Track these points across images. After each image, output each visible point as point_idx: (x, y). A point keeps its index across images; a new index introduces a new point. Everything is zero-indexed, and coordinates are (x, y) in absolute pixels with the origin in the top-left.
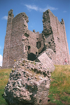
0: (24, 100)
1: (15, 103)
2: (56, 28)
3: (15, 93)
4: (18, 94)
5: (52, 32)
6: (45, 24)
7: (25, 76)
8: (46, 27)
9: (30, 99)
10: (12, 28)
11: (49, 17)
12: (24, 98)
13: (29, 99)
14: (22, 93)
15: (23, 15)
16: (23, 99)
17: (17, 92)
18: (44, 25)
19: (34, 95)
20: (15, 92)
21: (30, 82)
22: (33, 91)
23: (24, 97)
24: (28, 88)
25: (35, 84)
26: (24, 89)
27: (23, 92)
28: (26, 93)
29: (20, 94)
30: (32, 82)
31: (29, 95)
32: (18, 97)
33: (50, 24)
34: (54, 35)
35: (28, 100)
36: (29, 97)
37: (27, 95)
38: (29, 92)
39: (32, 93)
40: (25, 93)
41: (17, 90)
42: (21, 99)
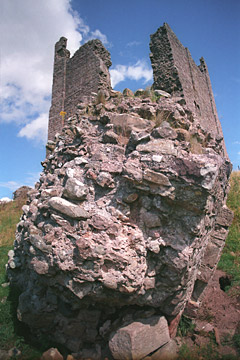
0: (107, 289)
1: (49, 308)
2: (189, 78)
3: (40, 243)
4: (63, 249)
5: (179, 84)
6: (156, 65)
7: (110, 133)
8: (160, 73)
9: (151, 281)
10: (67, 86)
11: (169, 45)
12: (110, 277)
13: (140, 280)
14: (89, 239)
15: (96, 47)
16: (97, 281)
17: (56, 235)
18: (154, 67)
19: (176, 252)
20: (44, 231)
21: (145, 158)
22: (164, 222)
23: (108, 264)
24: (131, 205)
25: (180, 163)
26: (103, 214)
27: (95, 230)
28: (122, 238)
29: (77, 250)
30: (158, 158)
31: (142, 249)
32: (64, 266)
33: (172, 64)
34: (184, 92)
35: (139, 287)
36: (144, 266)
37: (126, 254)
38: (138, 233)
39: (163, 235)
40: (112, 236)
41: (55, 223)
42: (87, 283)
